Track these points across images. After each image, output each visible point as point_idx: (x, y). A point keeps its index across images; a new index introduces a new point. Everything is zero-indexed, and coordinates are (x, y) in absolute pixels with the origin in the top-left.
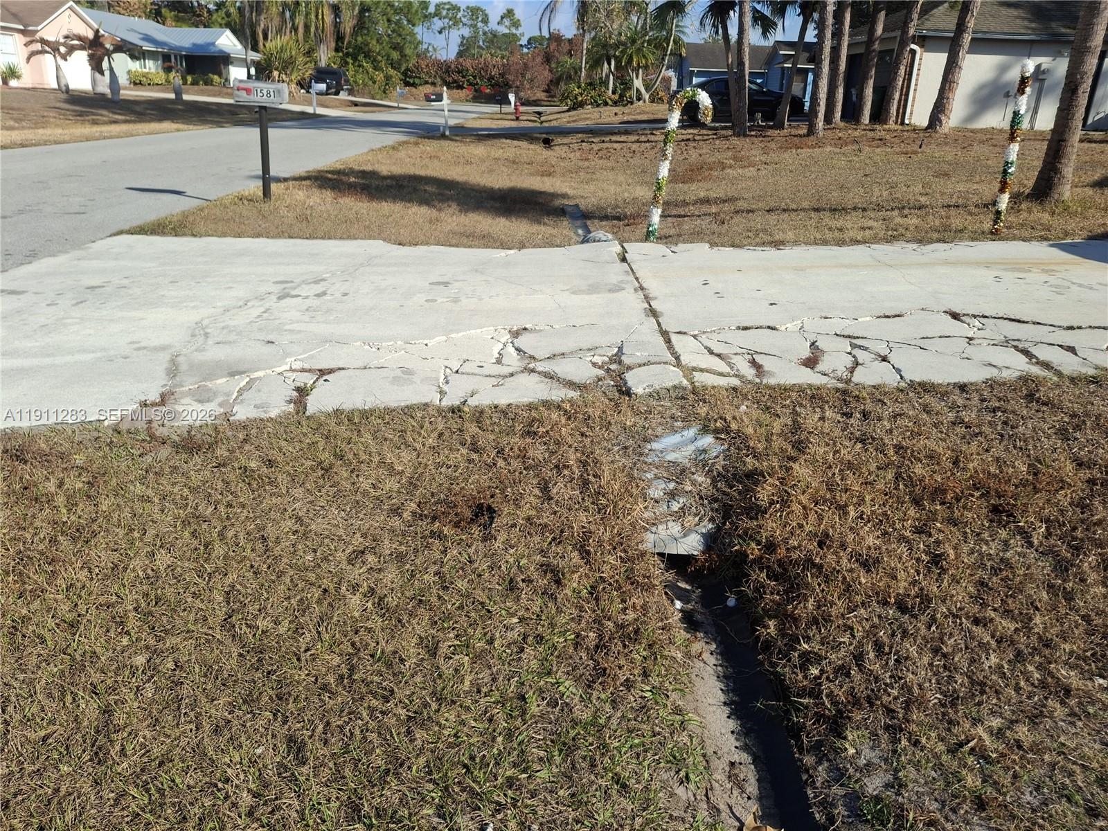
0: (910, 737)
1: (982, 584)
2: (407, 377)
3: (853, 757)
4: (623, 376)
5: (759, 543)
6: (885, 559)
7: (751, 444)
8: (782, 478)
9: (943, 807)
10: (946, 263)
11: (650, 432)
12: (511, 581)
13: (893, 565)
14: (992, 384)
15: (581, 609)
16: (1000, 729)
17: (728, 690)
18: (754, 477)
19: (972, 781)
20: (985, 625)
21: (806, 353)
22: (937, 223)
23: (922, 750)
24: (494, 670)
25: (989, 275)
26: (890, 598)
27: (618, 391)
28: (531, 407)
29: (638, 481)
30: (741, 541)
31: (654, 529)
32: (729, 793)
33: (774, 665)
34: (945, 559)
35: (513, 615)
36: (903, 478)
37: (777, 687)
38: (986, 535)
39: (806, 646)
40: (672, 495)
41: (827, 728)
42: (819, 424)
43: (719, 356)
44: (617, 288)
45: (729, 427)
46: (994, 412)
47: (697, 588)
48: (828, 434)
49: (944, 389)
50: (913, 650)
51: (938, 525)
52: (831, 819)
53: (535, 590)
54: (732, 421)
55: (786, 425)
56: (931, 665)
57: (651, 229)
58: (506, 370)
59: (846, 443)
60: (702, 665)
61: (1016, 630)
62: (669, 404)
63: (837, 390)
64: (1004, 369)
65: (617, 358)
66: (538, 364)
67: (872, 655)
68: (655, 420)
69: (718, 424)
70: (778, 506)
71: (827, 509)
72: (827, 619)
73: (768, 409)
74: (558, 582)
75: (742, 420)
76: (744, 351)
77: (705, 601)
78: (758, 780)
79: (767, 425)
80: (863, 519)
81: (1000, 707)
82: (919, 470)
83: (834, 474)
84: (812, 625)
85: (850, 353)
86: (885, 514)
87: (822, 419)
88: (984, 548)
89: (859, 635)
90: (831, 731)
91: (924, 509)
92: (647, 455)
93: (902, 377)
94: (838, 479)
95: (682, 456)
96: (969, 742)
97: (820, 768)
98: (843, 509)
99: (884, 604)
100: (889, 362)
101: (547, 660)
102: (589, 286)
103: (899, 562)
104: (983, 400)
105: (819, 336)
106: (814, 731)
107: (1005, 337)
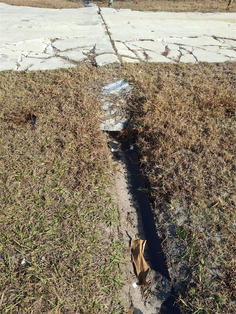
0: (194, 202)
1: (222, 140)
2: (4, 58)
3: (173, 210)
4: (94, 58)
5: (143, 127)
6: (188, 131)
7: (142, 86)
8: (153, 100)
9: (205, 230)
10: (212, 19)
11: (104, 82)
12: (43, 147)
13: (191, 134)
14: (227, 63)
15: (72, 157)
16: (226, 197)
17: (128, 182)
18: (142, 100)
19: (216, 219)
20: (222, 156)
21: (164, 50)
22: (209, 6)
23: (198, 207)
24: (32, 187)
25: (226, 24)
26: (189, 146)
27: (92, 65)
28: (56, 71)
29: (98, 103)
30: (136, 126)
31: (104, 122)
32: (127, 226)
33: (145, 173)
34: (209, 131)
35: (42, 162)
36: (196, 99)
37: (146, 181)
38: (224, 121)
39: (157, 166)
40: (111, 108)
41: (164, 198)
42: (167, 78)
43: (132, 51)
44: (96, 24)
45: (134, 79)
46: (228, 74)
47: (120, 143)
48: (170, 82)
49: (211, 65)
50: (196, 167)
51: (207, 117)
52: (164, 236)
53: (53, 151)
54: (136, 77)
55: (155, 79)
56: (203, 172)
57: (110, 2)
58: (47, 56)
59: (177, 86)
60: (120, 173)
61: (233, 157)
62: (112, 70)
63: (174, 65)
64: (231, 58)
65: (93, 51)
66: (61, 53)
67: (181, 169)
68: (106, 76)
69: (130, 79)
70: (150, 111)
71: (168, 112)
72: (165, 155)
73: (149, 72)
74: (62, 147)
75: (139, 77)
76: (142, 49)
77: (123, 148)
78: (138, 219)
79: (148, 79)
80: (181, 116)
81: (227, 188)
82: (202, 96)
83: (171, 98)
84: (160, 158)
85: (179, 51)
86: (189, 113)
87: (168, 76)
88: (223, 126)
89: (177, 161)
90: (165, 200)
91: (203, 111)
92: (103, 91)
93: (197, 60)
94: (173, 100)
95: (116, 92)
96: (216, 203)
97: (161, 215)
98: (174, 112)
99: (187, 149)
100: (193, 54)
101: (56, 180)
102: (85, 22)
103: (193, 132)
104: (224, 69)
105: (168, 44)
106: (159, 200)
107: (232, 46)
